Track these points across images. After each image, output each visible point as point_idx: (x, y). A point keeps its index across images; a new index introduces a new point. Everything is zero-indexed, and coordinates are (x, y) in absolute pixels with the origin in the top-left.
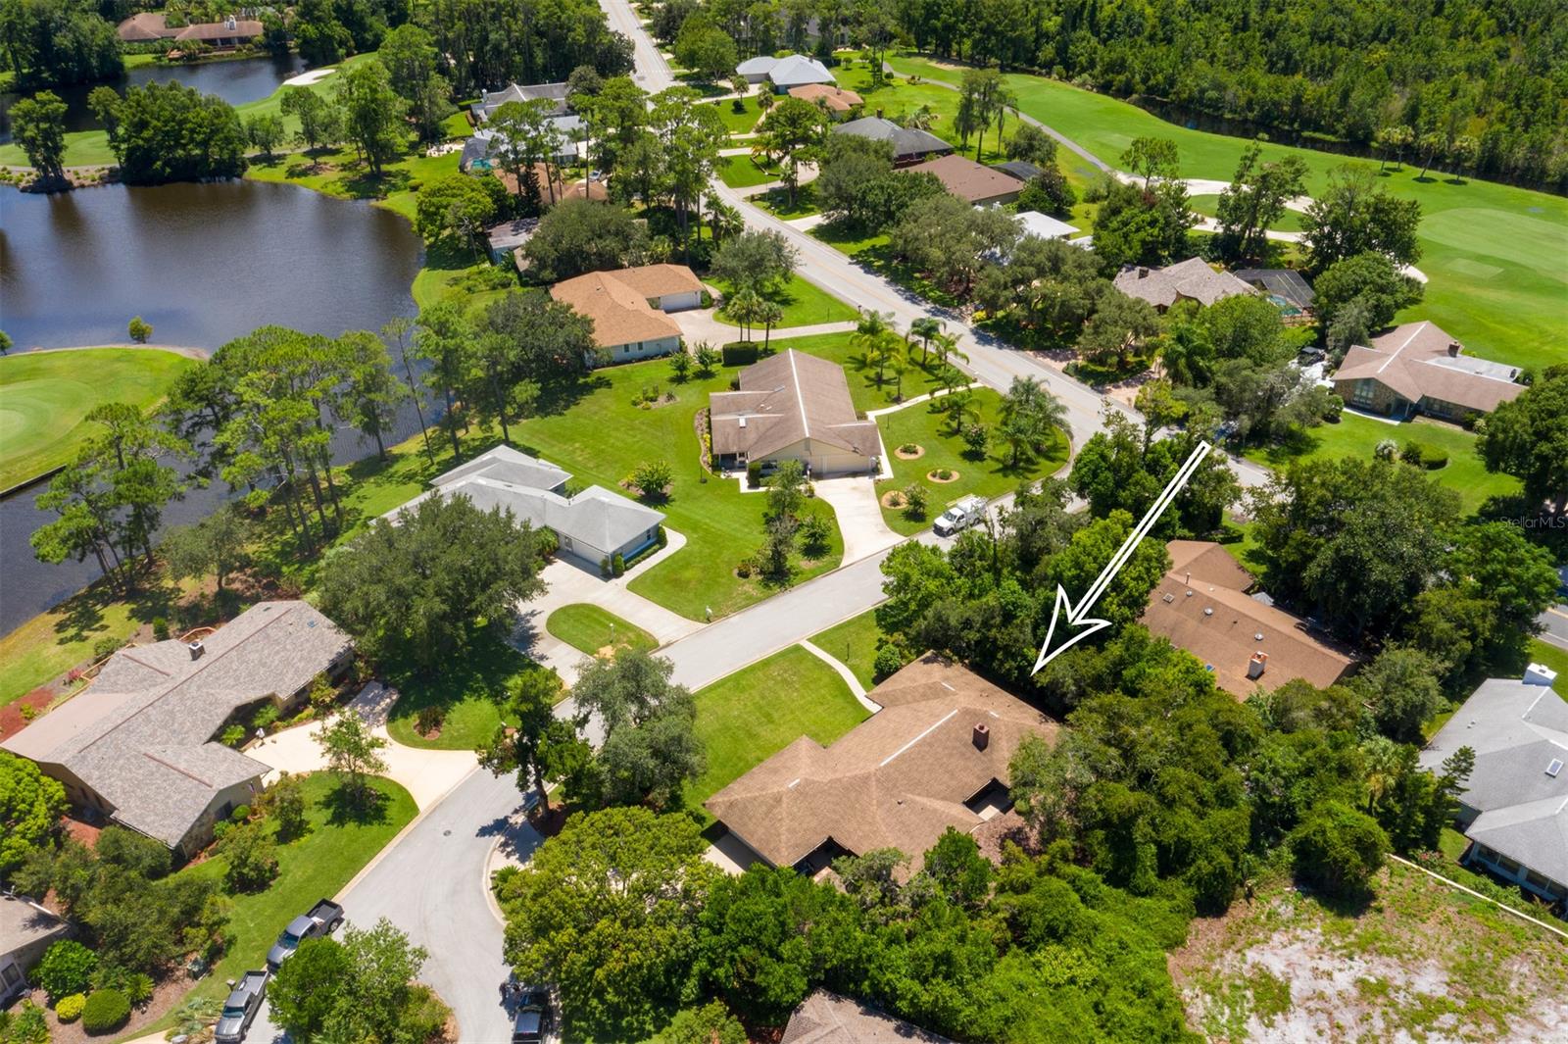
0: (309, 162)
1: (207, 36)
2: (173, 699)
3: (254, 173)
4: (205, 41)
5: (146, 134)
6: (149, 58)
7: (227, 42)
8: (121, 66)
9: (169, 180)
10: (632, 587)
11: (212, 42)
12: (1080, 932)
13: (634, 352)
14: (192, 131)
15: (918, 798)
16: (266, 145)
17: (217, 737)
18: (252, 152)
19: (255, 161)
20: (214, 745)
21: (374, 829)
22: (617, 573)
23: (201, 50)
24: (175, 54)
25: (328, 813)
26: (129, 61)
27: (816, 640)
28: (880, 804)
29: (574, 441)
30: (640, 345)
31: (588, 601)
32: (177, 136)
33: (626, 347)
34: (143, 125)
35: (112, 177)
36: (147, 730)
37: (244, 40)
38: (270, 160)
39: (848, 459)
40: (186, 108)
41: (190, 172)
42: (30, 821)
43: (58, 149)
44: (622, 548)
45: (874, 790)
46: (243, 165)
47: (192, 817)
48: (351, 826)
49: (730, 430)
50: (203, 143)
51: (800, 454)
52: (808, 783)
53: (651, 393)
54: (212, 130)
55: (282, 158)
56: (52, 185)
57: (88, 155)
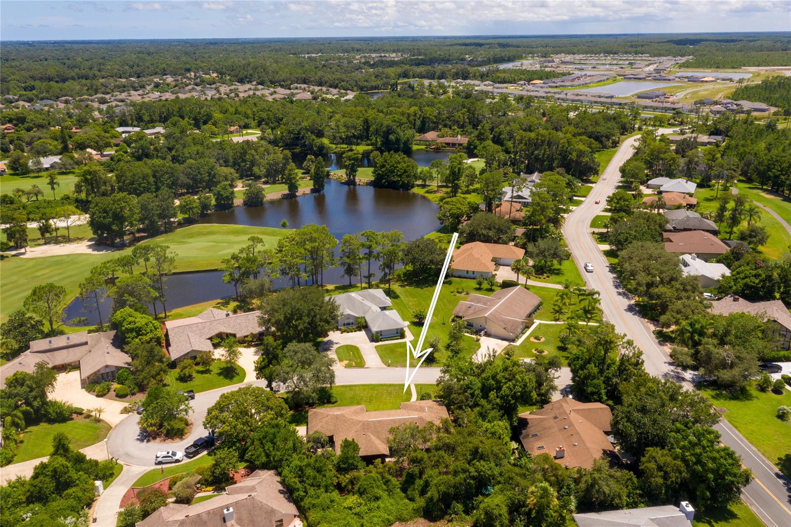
0: (436, 189)
1: (447, 142)
2: (208, 324)
3: (416, 190)
4: (446, 144)
5: (383, 169)
6: (423, 147)
7: (454, 145)
8: (410, 148)
9: (386, 187)
10: (376, 347)
11: (448, 144)
12: (368, 495)
13: (471, 275)
14: (398, 171)
15: (372, 437)
16: (424, 180)
17: (211, 339)
18: (419, 182)
19: (418, 186)
20: (209, 341)
21: (227, 381)
22: (377, 341)
23: (443, 147)
24: (433, 147)
25: (219, 371)
26: (415, 147)
28: (357, 431)
29: (416, 298)
30: (473, 272)
31: (358, 346)
32: (392, 172)
33: (467, 272)
34: (384, 166)
35: (371, 184)
36: (195, 329)
37: (460, 145)
38: (424, 186)
39: (504, 333)
41: (394, 186)
42: (144, 337)
43: (355, 171)
44: (381, 331)
45: (358, 427)
46: (413, 187)
47: (182, 354)
48: (221, 377)
49: (464, 307)
50: (400, 176)
51: (483, 323)
52: (342, 415)
53: (460, 290)
54: (405, 171)
55: (429, 186)
56: (351, 183)
57: (365, 175)
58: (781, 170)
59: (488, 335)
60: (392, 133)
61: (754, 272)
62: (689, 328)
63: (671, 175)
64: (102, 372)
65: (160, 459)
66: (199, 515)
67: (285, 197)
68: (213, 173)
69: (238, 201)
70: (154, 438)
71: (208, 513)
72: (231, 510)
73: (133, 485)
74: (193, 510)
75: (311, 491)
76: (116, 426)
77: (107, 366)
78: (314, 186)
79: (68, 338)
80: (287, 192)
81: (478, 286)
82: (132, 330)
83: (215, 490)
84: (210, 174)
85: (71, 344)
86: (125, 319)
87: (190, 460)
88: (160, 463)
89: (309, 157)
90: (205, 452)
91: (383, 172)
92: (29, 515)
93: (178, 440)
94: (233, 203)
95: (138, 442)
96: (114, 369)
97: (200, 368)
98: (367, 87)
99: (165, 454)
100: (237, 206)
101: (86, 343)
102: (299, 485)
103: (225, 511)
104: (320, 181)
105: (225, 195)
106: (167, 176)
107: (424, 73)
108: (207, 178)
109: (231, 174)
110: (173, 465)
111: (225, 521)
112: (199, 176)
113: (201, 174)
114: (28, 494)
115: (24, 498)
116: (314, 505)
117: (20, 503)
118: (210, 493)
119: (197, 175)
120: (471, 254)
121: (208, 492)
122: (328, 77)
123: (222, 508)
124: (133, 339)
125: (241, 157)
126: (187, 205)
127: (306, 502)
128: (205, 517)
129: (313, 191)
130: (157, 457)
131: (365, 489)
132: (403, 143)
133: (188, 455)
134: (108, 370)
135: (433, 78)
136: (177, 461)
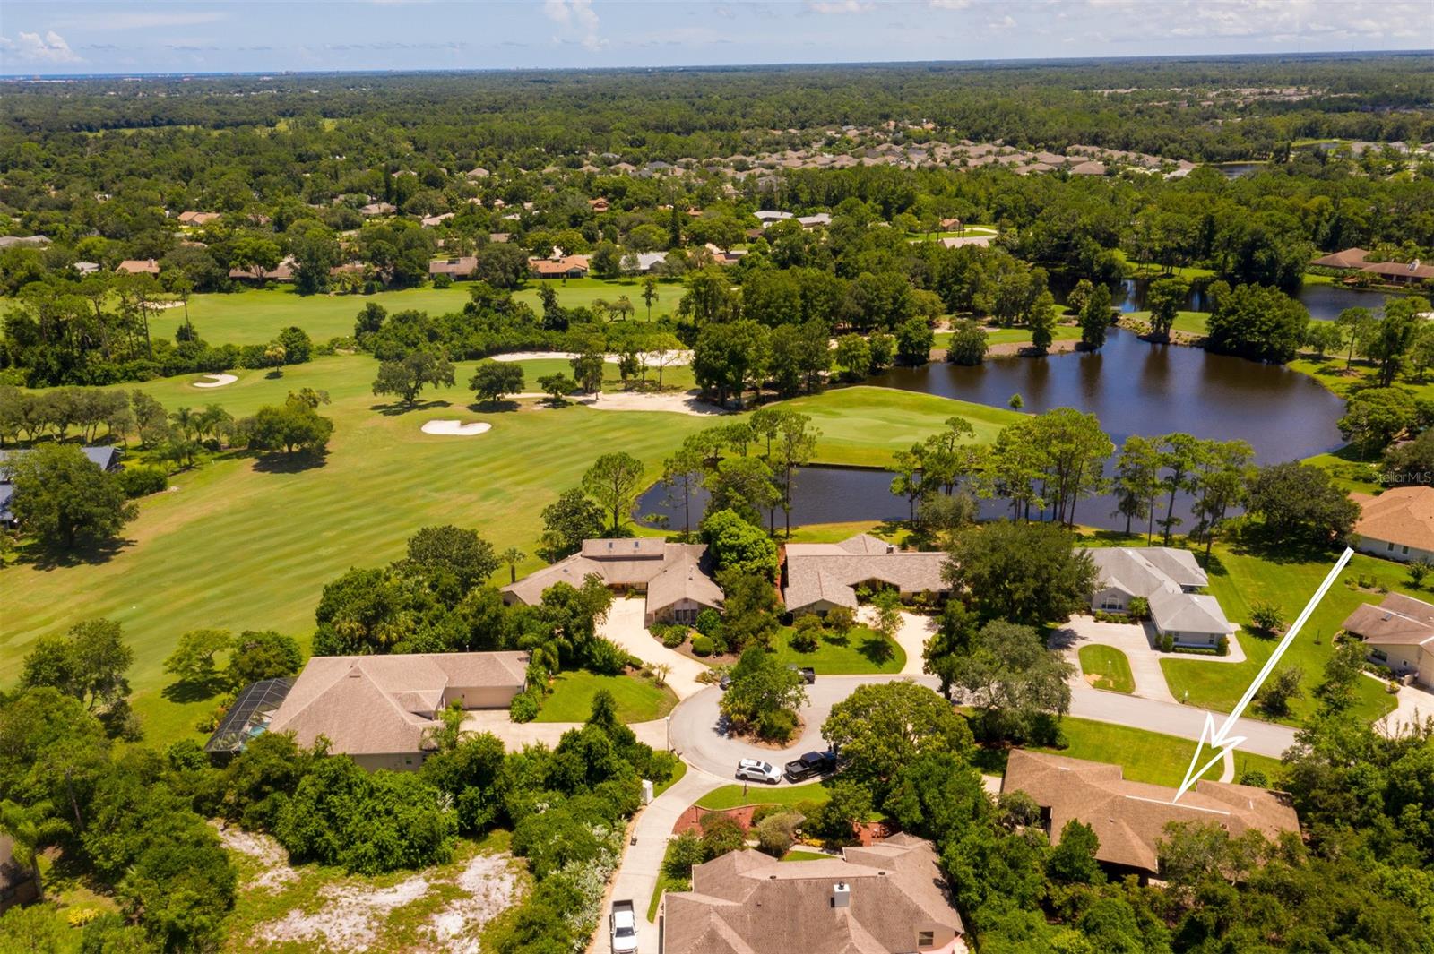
0: (1344, 367)
1: (1386, 271)
3: (1297, 366)
4: (1383, 276)
5: (1231, 318)
6: (1328, 279)
7: (1401, 279)
8: (1299, 280)
9: (1233, 353)
10: (1162, 661)
11: (1388, 277)
12: (1103, 937)
13: (1398, 553)
14: (1263, 323)
15: (1128, 829)
16: (1320, 347)
17: (855, 587)
18: (1308, 350)
19: (1304, 357)
20: (852, 589)
21: (872, 665)
22: (1165, 649)
23: (1374, 281)
24: (1350, 281)
25: (862, 645)
26: (1308, 279)
28: (1098, 812)
29: (1263, 580)
30: (1406, 549)
31: (1125, 651)
32: (1250, 324)
33: (1391, 546)
34: (1233, 311)
35: (1200, 344)
36: (831, 565)
37: (1417, 280)
38: (1316, 359)
40: (1268, 307)
41: (1250, 352)
42: (749, 564)
43: (1172, 317)
44: (1177, 633)
45: (1102, 804)
46: (1291, 357)
47: (805, 603)
48: (864, 656)
49: (1371, 618)
50: (1266, 334)
51: (1412, 658)
52: (1074, 774)
53: (1367, 581)
54: (1279, 326)
55: (1329, 359)
56: (1159, 339)
57: (1190, 326)
59: (1418, 684)
60: (1262, 247)
64: (678, 608)
65: (744, 771)
66: (792, 882)
67: (1025, 354)
68: (901, 298)
69: (938, 353)
70: (741, 734)
71: (808, 882)
72: (847, 888)
73: (698, 802)
74: (786, 870)
75: (994, 898)
76: (686, 700)
77: (686, 600)
78: (1084, 337)
79: (637, 544)
80: (1030, 344)
81: (1412, 580)
82: (731, 548)
83: (824, 847)
84: (895, 300)
85: (640, 553)
86: (723, 529)
87: (791, 785)
88: (743, 777)
89: (1082, 282)
90: (818, 779)
91: (1230, 323)
92: (546, 805)
93: (776, 746)
94: (928, 356)
95: (715, 734)
96: (695, 607)
97: (831, 633)
98: (1221, 155)
99: (753, 764)
100: (936, 361)
101: (661, 557)
102: (972, 881)
103: (836, 888)
104: (1096, 330)
105: (916, 340)
106: (823, 298)
107: (1356, 128)
108: (890, 307)
109: (933, 302)
110: (764, 786)
111: (833, 905)
112: (877, 303)
113: (881, 299)
114: (549, 773)
115: (542, 778)
116: (994, 924)
117: (536, 784)
119: (873, 301)
120: (1406, 511)
122: (1144, 132)
123: (832, 881)
124: (731, 563)
125: (954, 275)
126: (850, 350)
127: (981, 915)
128: (801, 887)
129: (1080, 347)
130: (740, 767)
131: (1098, 925)
132: (1284, 269)
133: (791, 776)
134: (686, 607)
135: (1375, 139)
136: (771, 781)
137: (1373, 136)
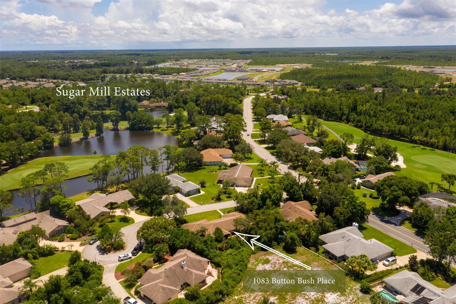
0: (166, 129)
1: (156, 105)
2: (100, 200)
3: (154, 130)
5: (135, 121)
6: (144, 109)
7: (160, 107)
8: (137, 110)
9: (138, 130)
10: (190, 198)
11: (157, 107)
12: (236, 247)
13: (213, 163)
14: (144, 121)
16: (158, 125)
17: (106, 206)
18: (155, 126)
19: (155, 128)
21: (126, 224)
22: (188, 196)
23: (154, 108)
24: (149, 109)
25: (119, 220)
26: (139, 109)
27: (220, 210)
31: (181, 199)
32: (141, 122)
33: (211, 162)
34: (135, 119)
35: (127, 129)
36: (94, 203)
37: (164, 107)
38: (158, 128)
39: (244, 183)
40: (143, 116)
41: (142, 129)
43: (118, 123)
44: (190, 191)
45: (212, 226)
46: (153, 128)
47: (97, 215)
48: (122, 223)
49: (222, 176)
50: (145, 123)
51: (234, 181)
52: (201, 223)
53: (212, 171)
54: (148, 121)
55: (161, 127)
56: (116, 130)
57: (123, 125)
58: (321, 107)
59: (237, 186)
60: (126, 102)
61: (334, 146)
62: (322, 169)
63: (275, 113)
64: (56, 230)
65: (122, 258)
66: (171, 268)
67: (82, 139)
68: (33, 129)
69: (56, 144)
70: (109, 252)
71: (174, 266)
72: (185, 262)
73: (116, 271)
75: (211, 250)
76: (82, 252)
77: (59, 226)
78: (97, 132)
79: (15, 220)
80: (82, 137)
81: (219, 168)
82: (65, 206)
83: (160, 264)
84: (31, 131)
85: (27, 220)
86: (60, 201)
87: (135, 257)
88: (122, 260)
89: (86, 117)
90: (141, 252)
91: (135, 122)
92: (76, 291)
93: (122, 250)
94: (53, 145)
95: (102, 255)
96: (62, 227)
97: (110, 220)
99: (123, 255)
100: (55, 147)
101: (35, 219)
102: (206, 249)
103: (182, 263)
104: (100, 131)
105: (49, 141)
106: (5, 133)
107: (116, 70)
108: (30, 133)
109: (43, 129)
110: (129, 260)
111: (183, 268)
112: (25, 132)
113: (26, 130)
114: (72, 281)
115: (69, 284)
116: (215, 256)
117: (68, 287)
118: (158, 265)
119: (24, 131)
120: (210, 154)
121: (157, 265)
124: (66, 211)
125: (45, 120)
126: (30, 147)
127: (211, 255)
128: (173, 268)
129: (97, 135)
130: (119, 257)
131: (234, 245)
132: (133, 108)
133: (134, 254)
134: (59, 228)
135: (122, 73)
136: (130, 258)
137: (122, 72)
